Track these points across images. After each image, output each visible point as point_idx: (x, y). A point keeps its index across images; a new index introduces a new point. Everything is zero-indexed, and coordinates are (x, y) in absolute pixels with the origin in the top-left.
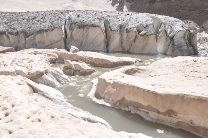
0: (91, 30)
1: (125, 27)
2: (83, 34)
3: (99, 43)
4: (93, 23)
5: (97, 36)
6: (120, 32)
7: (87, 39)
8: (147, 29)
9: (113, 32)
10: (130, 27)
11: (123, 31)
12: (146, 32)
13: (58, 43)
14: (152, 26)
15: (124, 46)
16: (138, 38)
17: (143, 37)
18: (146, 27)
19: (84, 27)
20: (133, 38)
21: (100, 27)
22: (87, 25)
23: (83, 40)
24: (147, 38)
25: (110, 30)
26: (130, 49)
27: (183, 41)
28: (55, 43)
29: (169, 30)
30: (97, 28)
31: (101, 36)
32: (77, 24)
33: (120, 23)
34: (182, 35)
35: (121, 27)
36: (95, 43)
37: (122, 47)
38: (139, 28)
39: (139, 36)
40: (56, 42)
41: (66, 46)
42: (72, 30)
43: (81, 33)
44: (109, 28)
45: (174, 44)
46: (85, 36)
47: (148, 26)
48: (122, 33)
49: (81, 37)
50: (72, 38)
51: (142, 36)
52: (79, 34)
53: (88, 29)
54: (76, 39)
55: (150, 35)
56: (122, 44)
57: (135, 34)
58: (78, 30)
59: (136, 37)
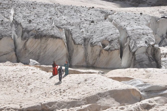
0: (50, 41)
1: (90, 40)
2: (41, 45)
3: (60, 57)
4: (52, 33)
5: (57, 48)
6: (85, 45)
7: (46, 51)
8: (112, 44)
9: (76, 46)
10: (95, 40)
11: (87, 44)
12: (110, 47)
13: (7, 55)
14: (117, 41)
15: (88, 60)
16: (102, 53)
17: (108, 52)
18: (110, 42)
19: (42, 38)
20: (98, 53)
21: (62, 39)
22: (45, 36)
23: (40, 52)
24: (111, 52)
25: (73, 44)
26: (95, 63)
27: (145, 56)
28: (2, 55)
29: (133, 45)
30: (58, 40)
31: (63, 49)
32: (31, 33)
33: (85, 35)
34: (144, 50)
35: (85, 39)
36: (55, 57)
37: (86, 61)
38: (103, 42)
39: (103, 51)
40: (4, 54)
41: (18, 59)
42: (26, 40)
43: (38, 45)
44: (72, 41)
45: (135, 59)
46: (43, 48)
47: (113, 41)
48: (86, 47)
49: (38, 49)
50: (26, 49)
51: (106, 51)
52: (35, 46)
53: (46, 41)
54: (31, 51)
55: (114, 50)
56: (86, 59)
57: (100, 49)
58: (34, 40)
59: (101, 51)
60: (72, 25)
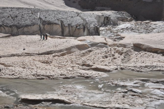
0: (54, 26)
1: (71, 25)
3: (59, 32)
4: (55, 22)
5: (57, 29)
6: (69, 27)
7: (53, 30)
10: (73, 25)
12: (79, 27)
14: (82, 25)
18: (79, 25)
20: (74, 30)
21: (59, 24)
22: (52, 23)
23: (50, 30)
24: (80, 30)
25: (64, 27)
27: (93, 31)
29: (89, 27)
30: (57, 25)
31: (60, 28)
32: (46, 22)
33: (69, 23)
34: (93, 29)
35: (69, 25)
37: (69, 34)
38: (76, 25)
39: (77, 29)
40: (36, 32)
42: (44, 26)
44: (64, 25)
45: (89, 32)
46: (52, 28)
50: (44, 29)
52: (48, 28)
54: (46, 30)
58: (48, 25)
59: (75, 29)
60: (64, 19)
